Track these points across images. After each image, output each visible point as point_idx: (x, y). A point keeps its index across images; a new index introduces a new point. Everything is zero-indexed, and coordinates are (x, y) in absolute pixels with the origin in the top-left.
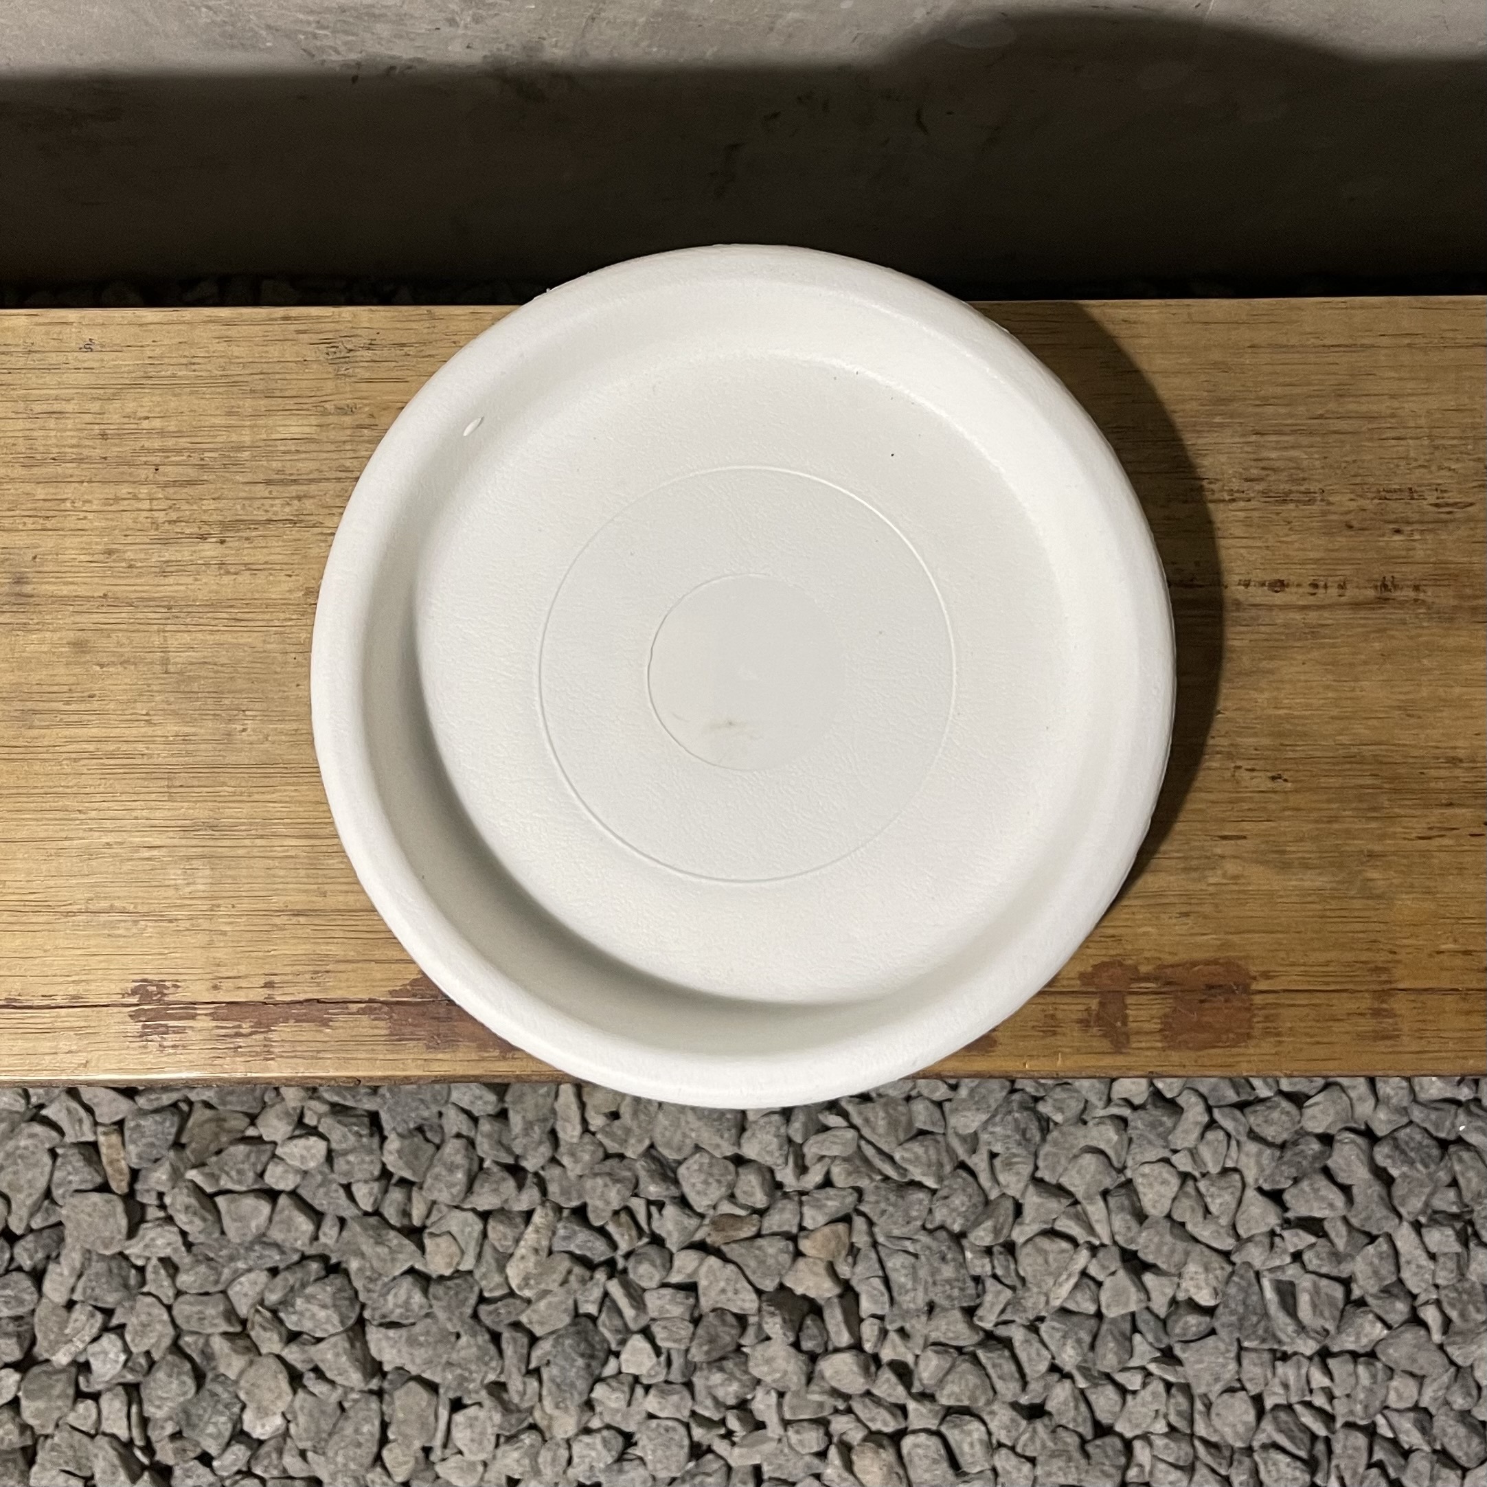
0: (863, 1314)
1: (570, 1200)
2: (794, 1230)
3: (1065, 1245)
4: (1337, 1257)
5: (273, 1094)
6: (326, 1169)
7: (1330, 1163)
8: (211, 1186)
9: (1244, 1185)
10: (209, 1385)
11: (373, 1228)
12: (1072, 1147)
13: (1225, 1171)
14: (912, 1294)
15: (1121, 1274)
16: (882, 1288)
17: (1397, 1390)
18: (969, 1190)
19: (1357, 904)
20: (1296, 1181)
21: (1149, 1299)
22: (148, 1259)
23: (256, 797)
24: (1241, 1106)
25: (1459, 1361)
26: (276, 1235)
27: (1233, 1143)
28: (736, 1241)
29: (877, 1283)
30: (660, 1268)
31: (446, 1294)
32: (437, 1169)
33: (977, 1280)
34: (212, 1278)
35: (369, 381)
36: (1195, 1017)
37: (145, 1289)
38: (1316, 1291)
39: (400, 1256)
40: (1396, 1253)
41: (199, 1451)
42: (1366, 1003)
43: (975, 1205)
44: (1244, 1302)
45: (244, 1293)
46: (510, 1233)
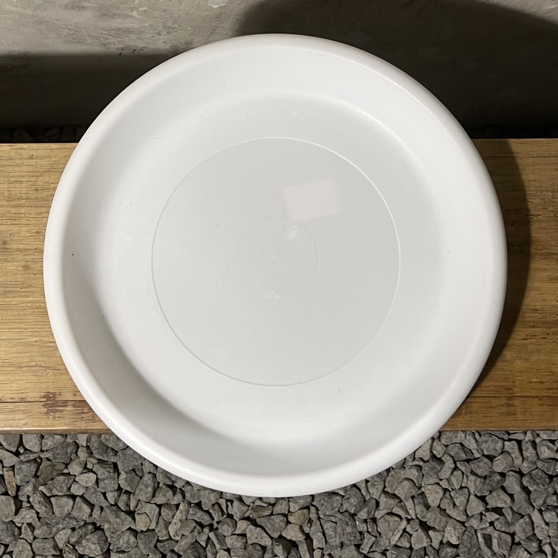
0: (314, 547)
1: (194, 500)
2: (287, 512)
3: (397, 519)
4: (508, 524)
5: (75, 455)
6: (96, 487)
7: (504, 484)
8: (49, 493)
9: (470, 494)
11: (115, 511)
12: (399, 478)
13: (461, 488)
14: (334, 539)
15: (420, 530)
16: (322, 537)
18: (358, 496)
19: (500, 364)
20: (491, 492)
21: (431, 542)
22: (23, 523)
24: (468, 461)
26: (75, 514)
27: (465, 476)
28: (262, 517)
29: (320, 534)
30: (231, 527)
31: (144, 538)
32: (142, 487)
33: (361, 533)
34: (49, 532)
37: (21, 537)
38: (500, 538)
39: (126, 523)
40: (532, 523)
42: (504, 401)
43: (360, 502)
44: (470, 543)
45: (61, 538)
46: (171, 513)
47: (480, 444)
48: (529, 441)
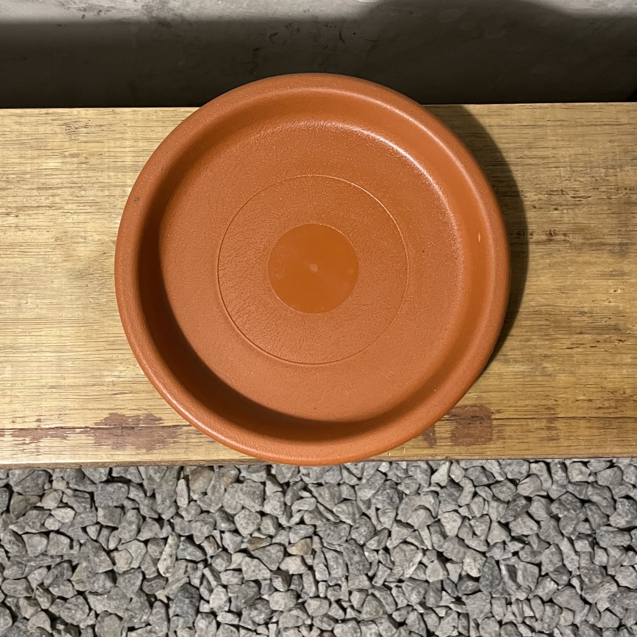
0: (318, 580)
1: (185, 532)
2: (287, 544)
3: (412, 547)
4: (534, 553)
5: (48, 486)
7: (530, 511)
8: (20, 531)
9: (491, 521)
10: (17, 622)
11: (96, 548)
12: (414, 505)
13: (483, 515)
15: (436, 561)
16: (325, 568)
17: (564, 617)
18: (367, 525)
19: (539, 378)
20: (515, 518)
21: (448, 574)
23: (33, 334)
24: (489, 486)
25: (590, 601)
26: (51, 551)
27: (486, 503)
28: (258, 549)
29: (323, 566)
30: (226, 561)
32: (125, 524)
34: (20, 572)
35: (86, 142)
36: (466, 431)
38: (525, 570)
40: (561, 552)
42: (544, 424)
43: (370, 532)
44: (492, 575)
45: (35, 578)
46: (158, 549)
47: (503, 467)
48: (559, 462)
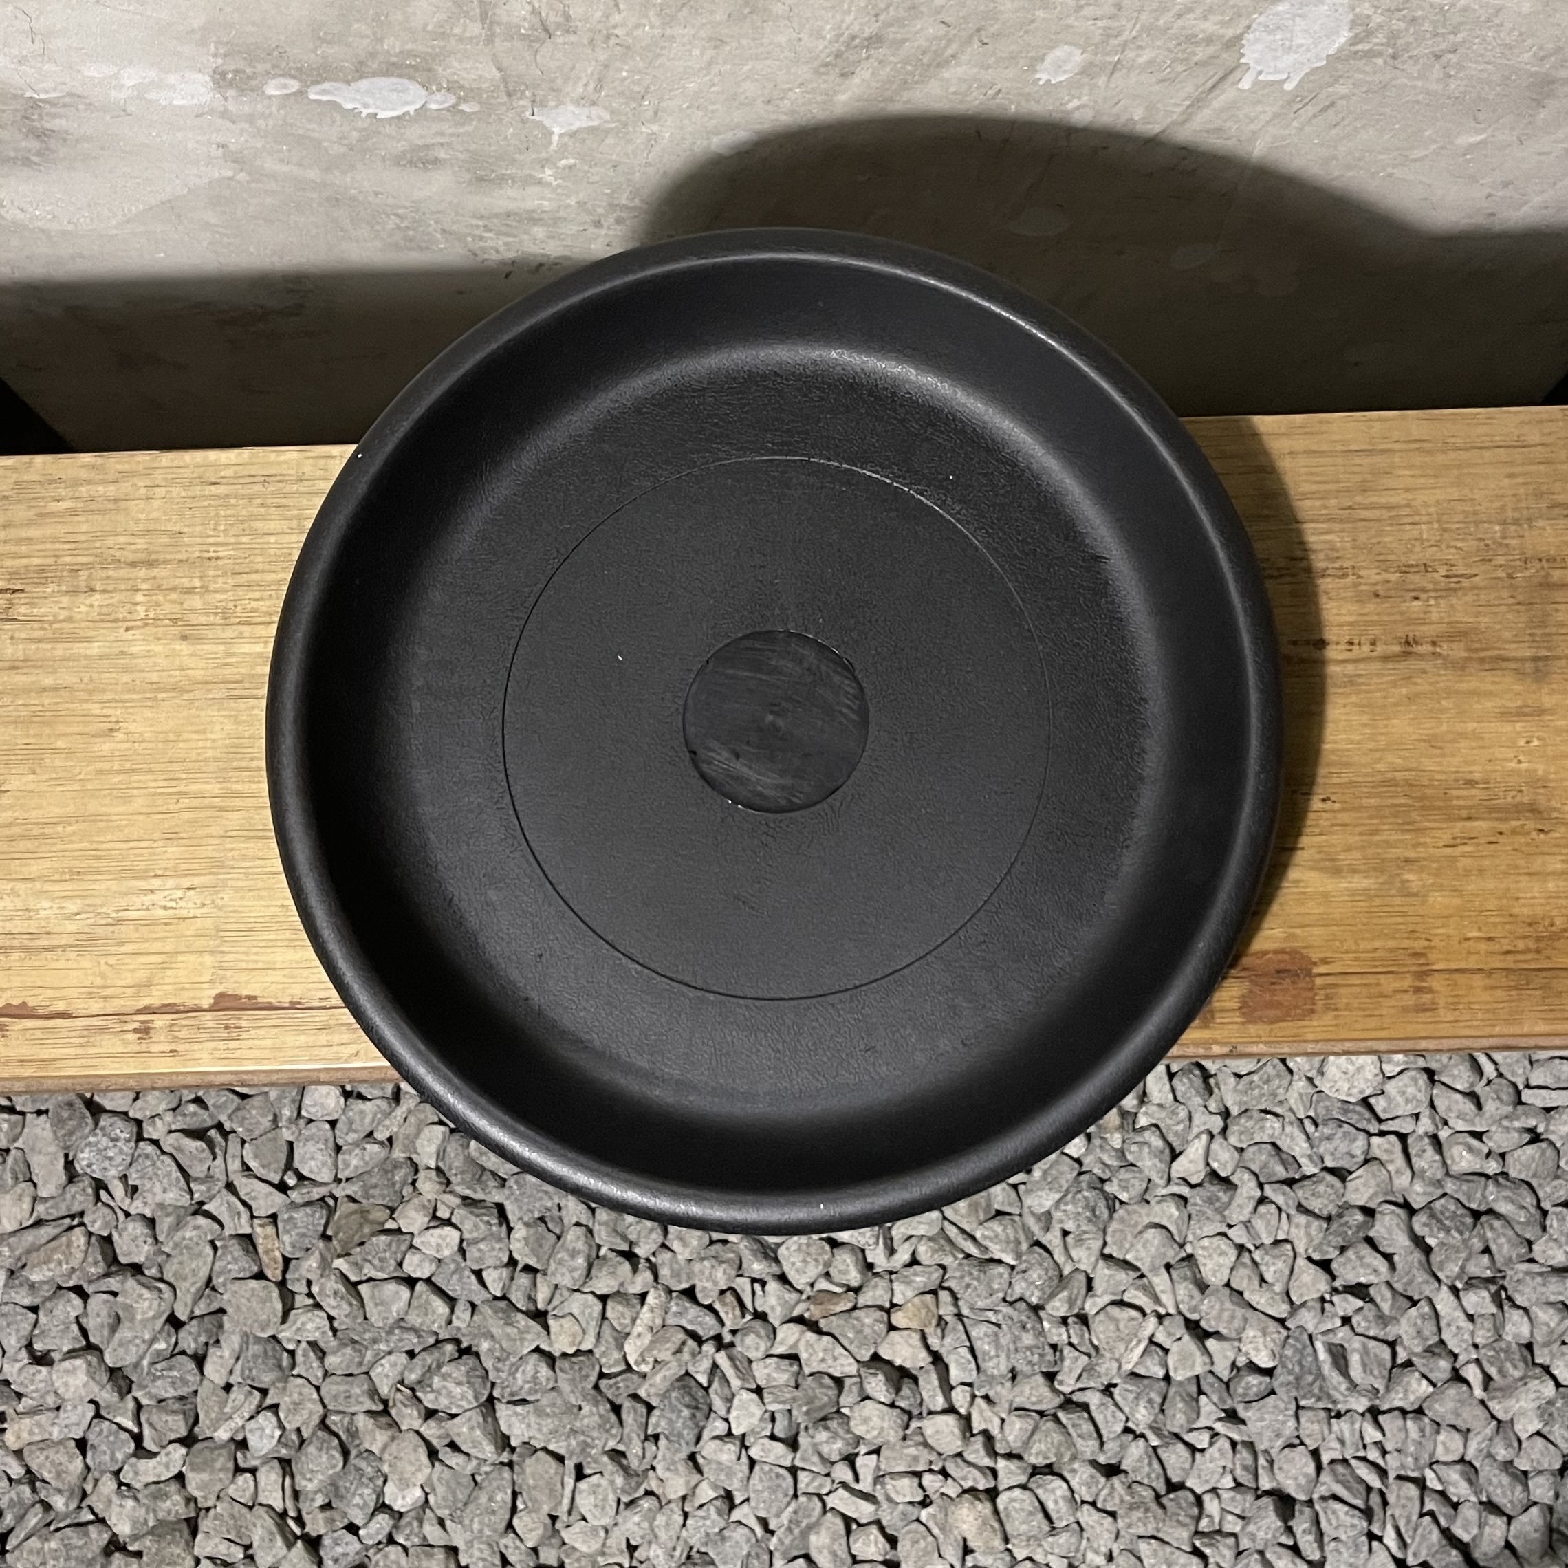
0: (953, 1383)
1: (680, 1282)
2: (887, 1305)
3: (1134, 1313)
4: (1382, 1319)
5: (410, 1189)
6: (459, 1258)
7: (1371, 1234)
8: (356, 1275)
9: (1295, 1255)
10: (353, 1459)
11: (502, 1310)
12: (1137, 1223)
13: (1277, 1242)
14: (995, 1361)
15: (1186, 1339)
16: (969, 1357)
17: (1444, 1444)
18: (1045, 1265)
19: (1398, 901)
20: (1343, 1250)
21: (1212, 1363)
22: (299, 1342)
24: (1290, 1182)
25: (1500, 1416)
26: (414, 1319)
27: (1284, 1215)
28: (833, 1315)
29: (964, 1352)
30: (764, 1339)
31: (571, 1369)
32: (562, 1255)
33: (1054, 1347)
34: (357, 1360)
36: (1267, 997)
37: (295, 1372)
38: (1365, 1351)
39: (529, 1337)
40: (1437, 1316)
41: (346, 1522)
42: (1408, 982)
43: (1050, 1279)
44: (1300, 1363)
45: (386, 1374)
46: (628, 1314)
47: (1316, 1142)
48: (1426, 1134)
